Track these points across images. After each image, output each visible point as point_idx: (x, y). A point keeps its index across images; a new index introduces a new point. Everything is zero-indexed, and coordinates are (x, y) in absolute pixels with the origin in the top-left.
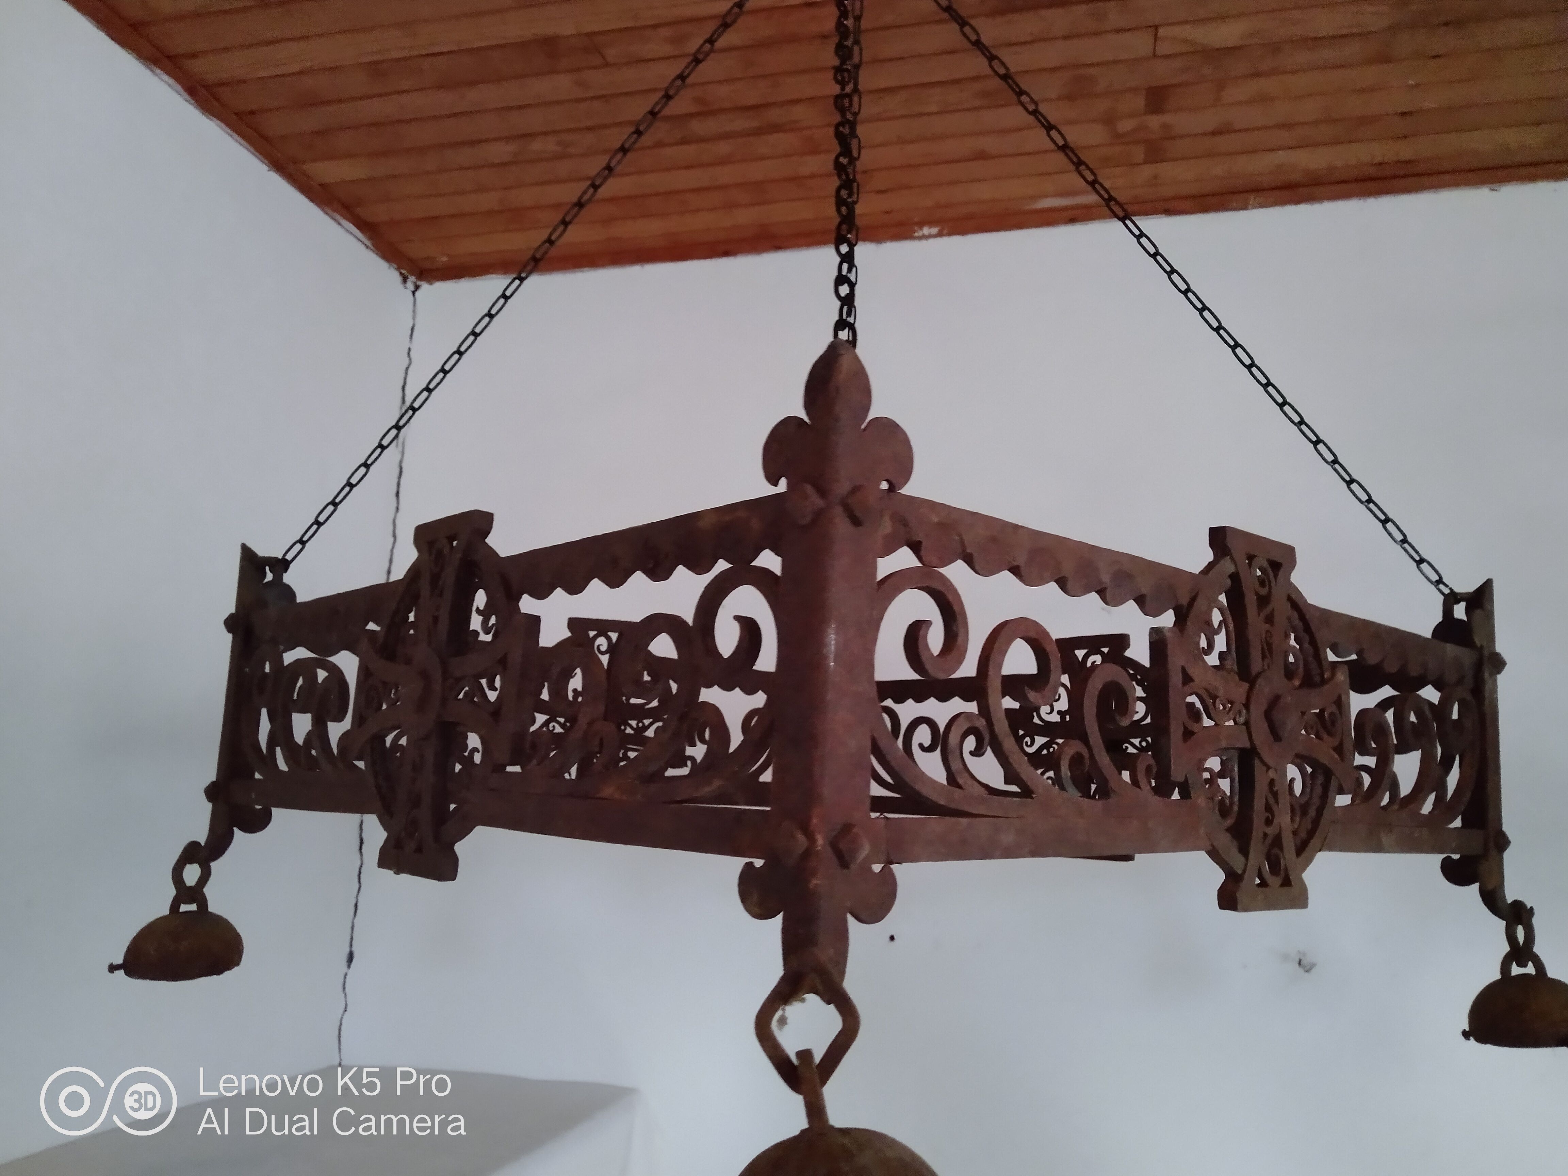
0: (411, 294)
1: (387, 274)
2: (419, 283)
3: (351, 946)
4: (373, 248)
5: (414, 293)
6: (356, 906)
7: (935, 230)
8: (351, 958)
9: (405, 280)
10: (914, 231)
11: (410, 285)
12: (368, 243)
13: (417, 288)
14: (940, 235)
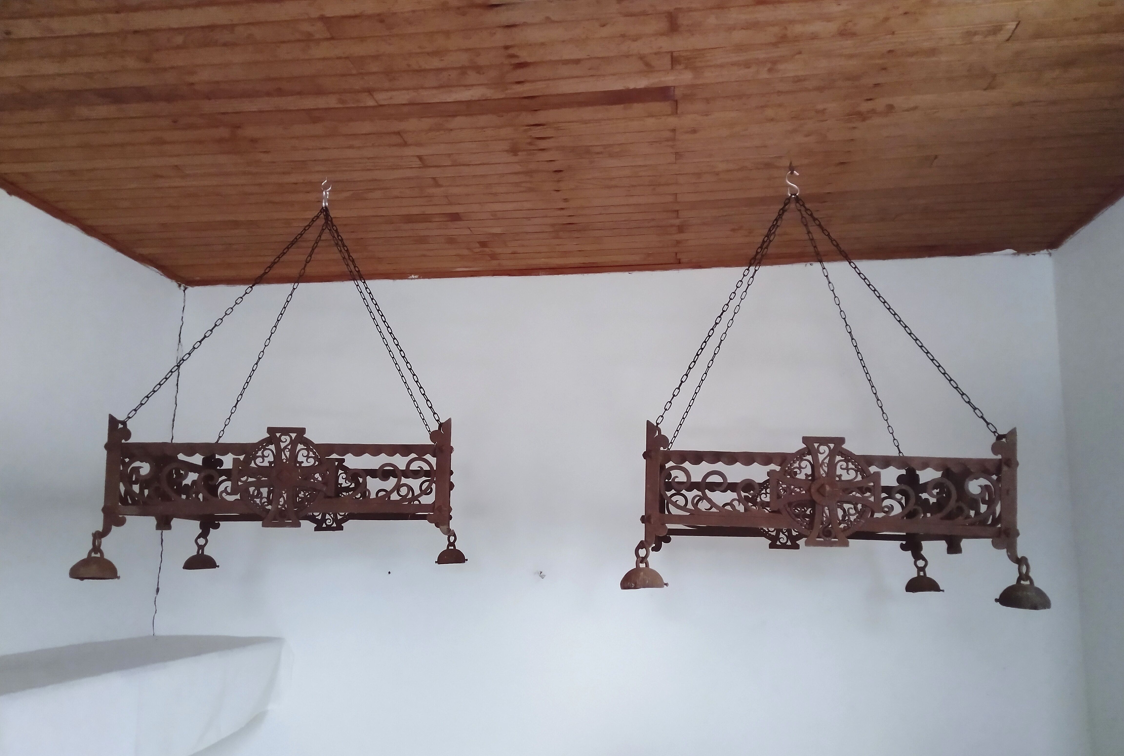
0: (183, 291)
1: (171, 285)
2: (186, 286)
3: (158, 585)
4: (164, 275)
5: (184, 291)
6: (160, 568)
7: (416, 277)
8: (158, 590)
9: (180, 286)
10: (409, 276)
11: (182, 288)
12: (161, 273)
13: (186, 289)
14: (419, 278)
